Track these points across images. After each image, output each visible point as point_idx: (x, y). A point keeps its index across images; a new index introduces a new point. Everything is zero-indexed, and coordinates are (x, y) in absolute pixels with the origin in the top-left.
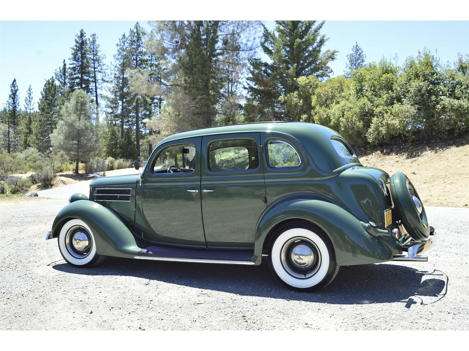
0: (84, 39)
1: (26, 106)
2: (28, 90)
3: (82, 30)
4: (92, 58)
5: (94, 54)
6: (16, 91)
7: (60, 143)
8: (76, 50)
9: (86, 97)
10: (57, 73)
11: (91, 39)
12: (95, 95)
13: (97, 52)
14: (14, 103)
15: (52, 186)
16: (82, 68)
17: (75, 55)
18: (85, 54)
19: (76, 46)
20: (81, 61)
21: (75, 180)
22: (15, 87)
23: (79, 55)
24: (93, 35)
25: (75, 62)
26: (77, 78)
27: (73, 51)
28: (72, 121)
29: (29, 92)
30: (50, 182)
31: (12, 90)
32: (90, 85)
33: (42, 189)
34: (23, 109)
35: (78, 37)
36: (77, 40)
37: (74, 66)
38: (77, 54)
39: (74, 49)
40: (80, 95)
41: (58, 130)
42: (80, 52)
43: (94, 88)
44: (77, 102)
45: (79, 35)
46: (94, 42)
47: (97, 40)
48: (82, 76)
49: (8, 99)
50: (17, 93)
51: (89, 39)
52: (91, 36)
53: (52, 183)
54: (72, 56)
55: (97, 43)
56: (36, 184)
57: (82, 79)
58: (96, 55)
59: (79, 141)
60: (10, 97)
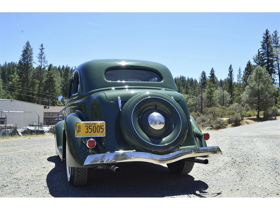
0: (268, 35)
1: (238, 80)
2: (239, 70)
3: (267, 30)
4: (275, 46)
5: (276, 43)
6: (232, 72)
7: (247, 100)
8: (264, 42)
9: (262, 70)
10: (255, 58)
11: (274, 34)
12: (278, 69)
13: (278, 41)
14: (231, 78)
15: (240, 125)
16: (268, 53)
17: (263, 46)
18: (269, 44)
19: (264, 40)
20: (267, 49)
21: (255, 121)
22: (231, 69)
23: (266, 45)
24: (275, 31)
25: (263, 50)
26: (266, 59)
27: (262, 44)
28: (253, 85)
29: (239, 71)
30: (239, 122)
31: (229, 71)
32: (273, 63)
33: (234, 127)
34: (236, 81)
35: (265, 35)
36: (264, 36)
37: (263, 52)
38: (265, 45)
39: (262, 42)
40: (259, 69)
41: (246, 91)
42: (266, 43)
43: (277, 64)
44: (257, 74)
45: (265, 33)
46: (276, 35)
47: (278, 34)
48: (268, 58)
49: (227, 77)
50: (233, 73)
51: (272, 34)
52: (274, 32)
53: (240, 123)
54: (261, 47)
55: (278, 36)
56: (231, 123)
57: (268, 60)
58: (277, 43)
59: (259, 98)
60: (229, 75)
